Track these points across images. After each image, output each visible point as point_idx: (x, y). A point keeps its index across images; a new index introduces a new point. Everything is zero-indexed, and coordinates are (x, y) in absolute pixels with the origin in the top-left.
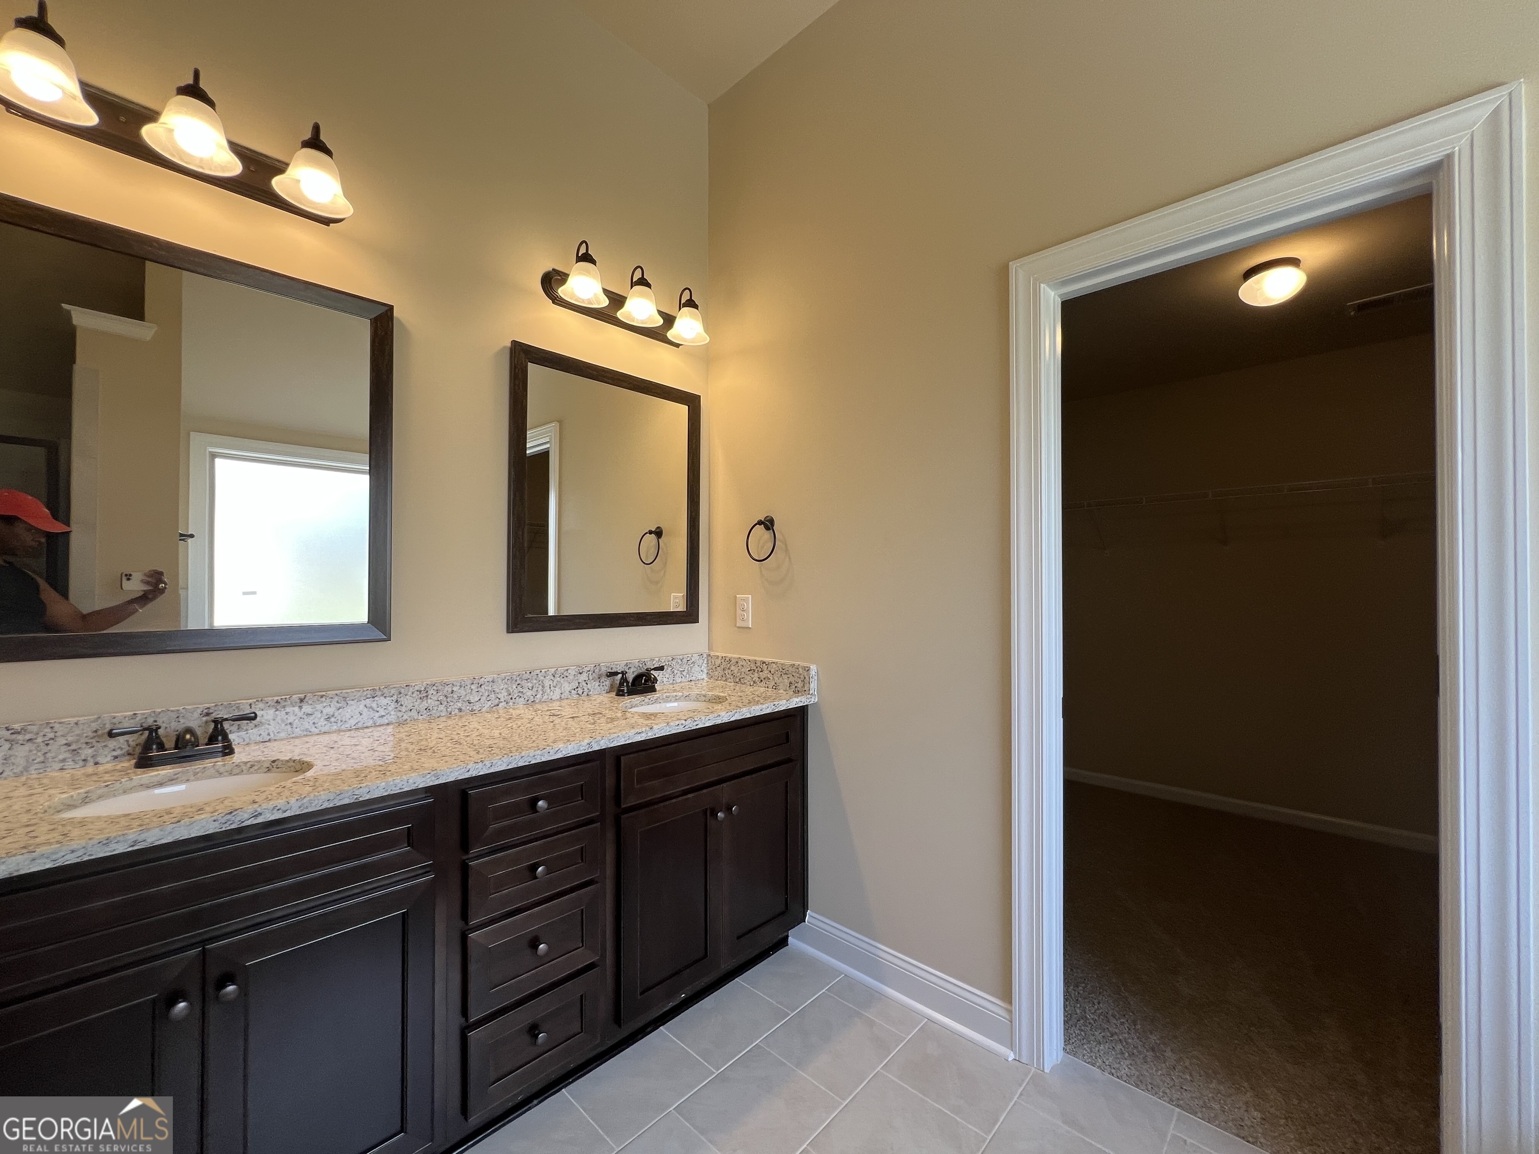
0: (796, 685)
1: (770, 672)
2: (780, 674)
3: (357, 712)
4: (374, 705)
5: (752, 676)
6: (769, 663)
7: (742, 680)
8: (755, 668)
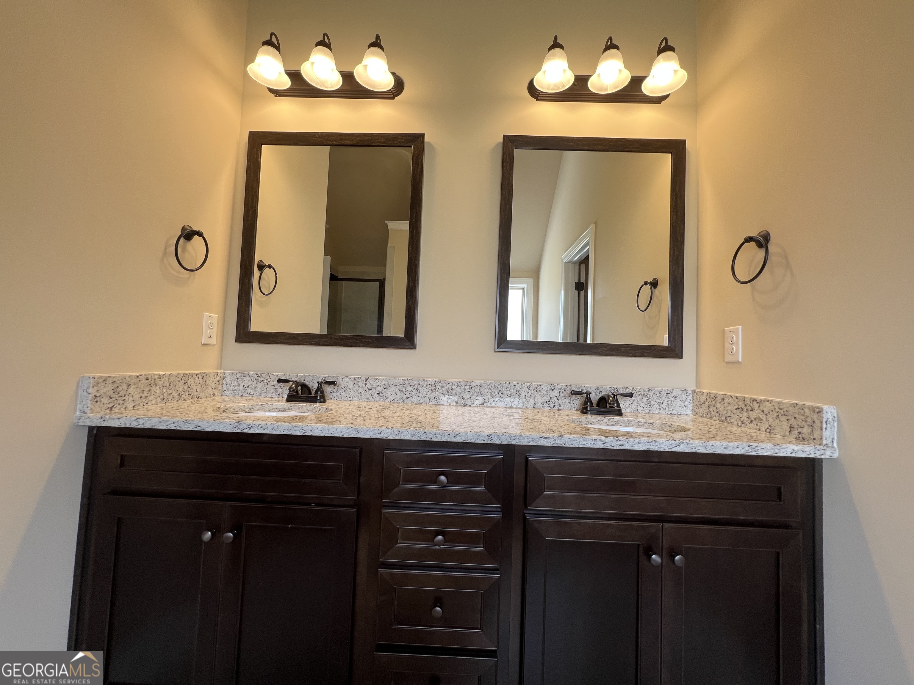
0: (800, 430)
1: (763, 411)
2: (776, 414)
5: (740, 415)
6: (761, 401)
7: (728, 419)
8: (743, 406)
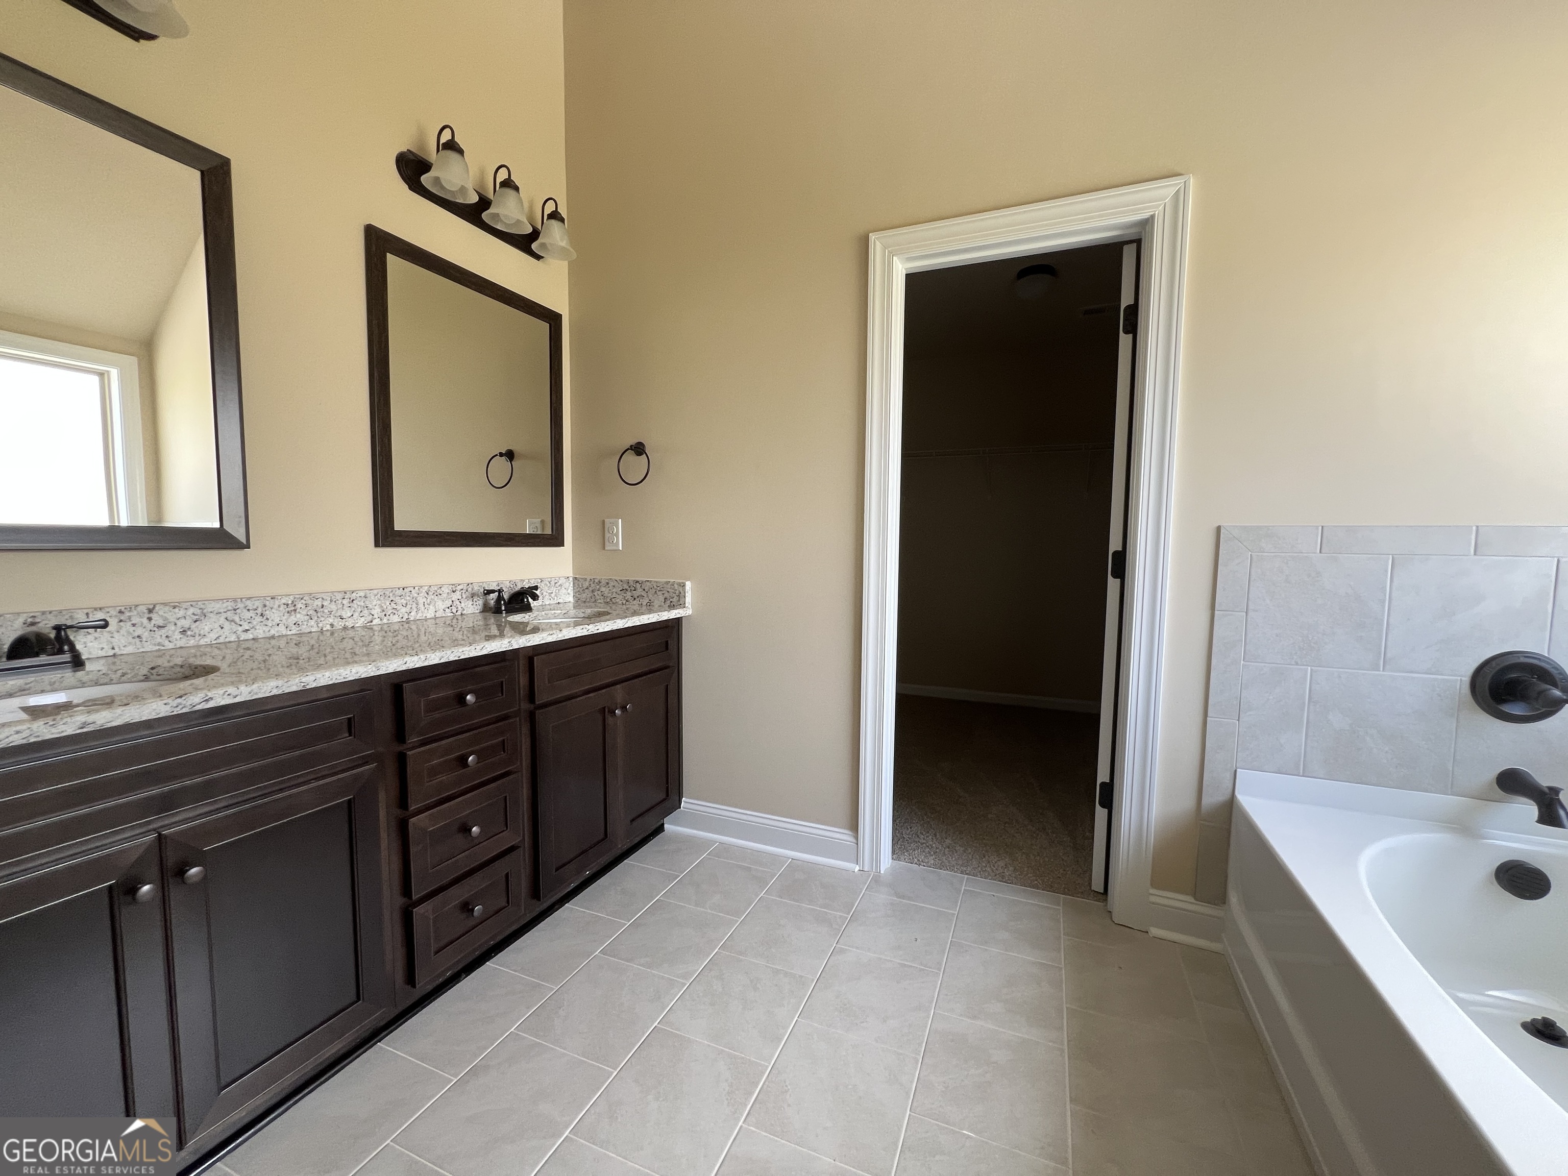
1: (644, 590)
3: (217, 625)
4: (237, 619)
6: (642, 582)
